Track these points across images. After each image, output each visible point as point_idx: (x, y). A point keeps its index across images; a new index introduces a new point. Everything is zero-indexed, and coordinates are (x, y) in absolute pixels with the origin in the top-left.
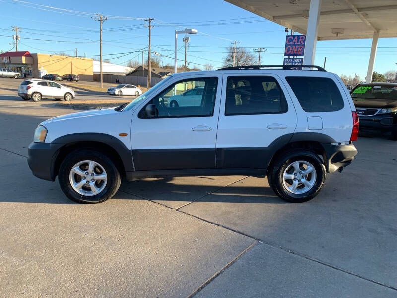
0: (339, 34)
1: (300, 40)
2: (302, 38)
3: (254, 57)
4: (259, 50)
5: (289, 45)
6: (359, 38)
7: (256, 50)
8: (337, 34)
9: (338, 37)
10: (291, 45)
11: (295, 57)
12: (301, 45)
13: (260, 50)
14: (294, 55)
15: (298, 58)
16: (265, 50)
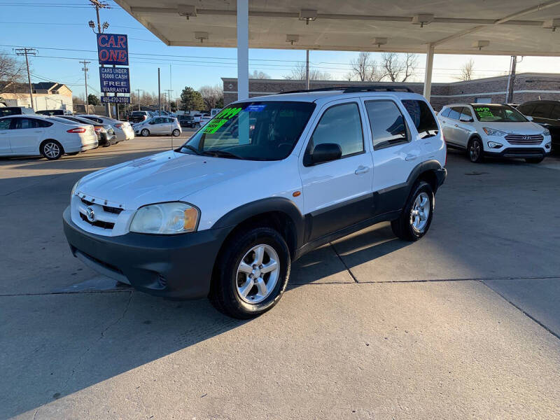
0: (204, 40)
1: (119, 42)
2: (122, 39)
3: (16, 62)
4: (23, 52)
5: (103, 48)
6: (219, 46)
7: (18, 52)
8: (202, 39)
9: (203, 44)
10: (106, 48)
11: (117, 66)
12: (121, 49)
13: (26, 52)
14: (114, 63)
15: (121, 68)
16: (36, 52)
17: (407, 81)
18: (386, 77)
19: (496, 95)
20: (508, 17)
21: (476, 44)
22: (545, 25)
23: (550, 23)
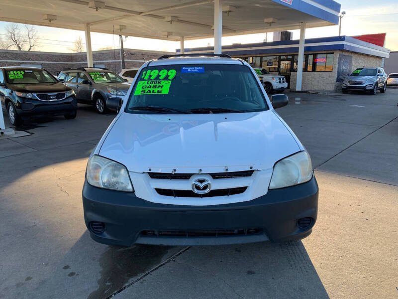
17: (32, 50)
18: (13, 46)
19: (108, 63)
20: (149, 11)
21: (118, 27)
22: (166, 20)
23: (169, 19)
